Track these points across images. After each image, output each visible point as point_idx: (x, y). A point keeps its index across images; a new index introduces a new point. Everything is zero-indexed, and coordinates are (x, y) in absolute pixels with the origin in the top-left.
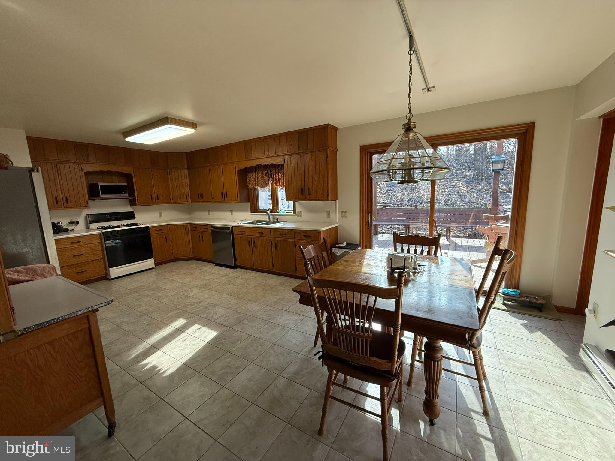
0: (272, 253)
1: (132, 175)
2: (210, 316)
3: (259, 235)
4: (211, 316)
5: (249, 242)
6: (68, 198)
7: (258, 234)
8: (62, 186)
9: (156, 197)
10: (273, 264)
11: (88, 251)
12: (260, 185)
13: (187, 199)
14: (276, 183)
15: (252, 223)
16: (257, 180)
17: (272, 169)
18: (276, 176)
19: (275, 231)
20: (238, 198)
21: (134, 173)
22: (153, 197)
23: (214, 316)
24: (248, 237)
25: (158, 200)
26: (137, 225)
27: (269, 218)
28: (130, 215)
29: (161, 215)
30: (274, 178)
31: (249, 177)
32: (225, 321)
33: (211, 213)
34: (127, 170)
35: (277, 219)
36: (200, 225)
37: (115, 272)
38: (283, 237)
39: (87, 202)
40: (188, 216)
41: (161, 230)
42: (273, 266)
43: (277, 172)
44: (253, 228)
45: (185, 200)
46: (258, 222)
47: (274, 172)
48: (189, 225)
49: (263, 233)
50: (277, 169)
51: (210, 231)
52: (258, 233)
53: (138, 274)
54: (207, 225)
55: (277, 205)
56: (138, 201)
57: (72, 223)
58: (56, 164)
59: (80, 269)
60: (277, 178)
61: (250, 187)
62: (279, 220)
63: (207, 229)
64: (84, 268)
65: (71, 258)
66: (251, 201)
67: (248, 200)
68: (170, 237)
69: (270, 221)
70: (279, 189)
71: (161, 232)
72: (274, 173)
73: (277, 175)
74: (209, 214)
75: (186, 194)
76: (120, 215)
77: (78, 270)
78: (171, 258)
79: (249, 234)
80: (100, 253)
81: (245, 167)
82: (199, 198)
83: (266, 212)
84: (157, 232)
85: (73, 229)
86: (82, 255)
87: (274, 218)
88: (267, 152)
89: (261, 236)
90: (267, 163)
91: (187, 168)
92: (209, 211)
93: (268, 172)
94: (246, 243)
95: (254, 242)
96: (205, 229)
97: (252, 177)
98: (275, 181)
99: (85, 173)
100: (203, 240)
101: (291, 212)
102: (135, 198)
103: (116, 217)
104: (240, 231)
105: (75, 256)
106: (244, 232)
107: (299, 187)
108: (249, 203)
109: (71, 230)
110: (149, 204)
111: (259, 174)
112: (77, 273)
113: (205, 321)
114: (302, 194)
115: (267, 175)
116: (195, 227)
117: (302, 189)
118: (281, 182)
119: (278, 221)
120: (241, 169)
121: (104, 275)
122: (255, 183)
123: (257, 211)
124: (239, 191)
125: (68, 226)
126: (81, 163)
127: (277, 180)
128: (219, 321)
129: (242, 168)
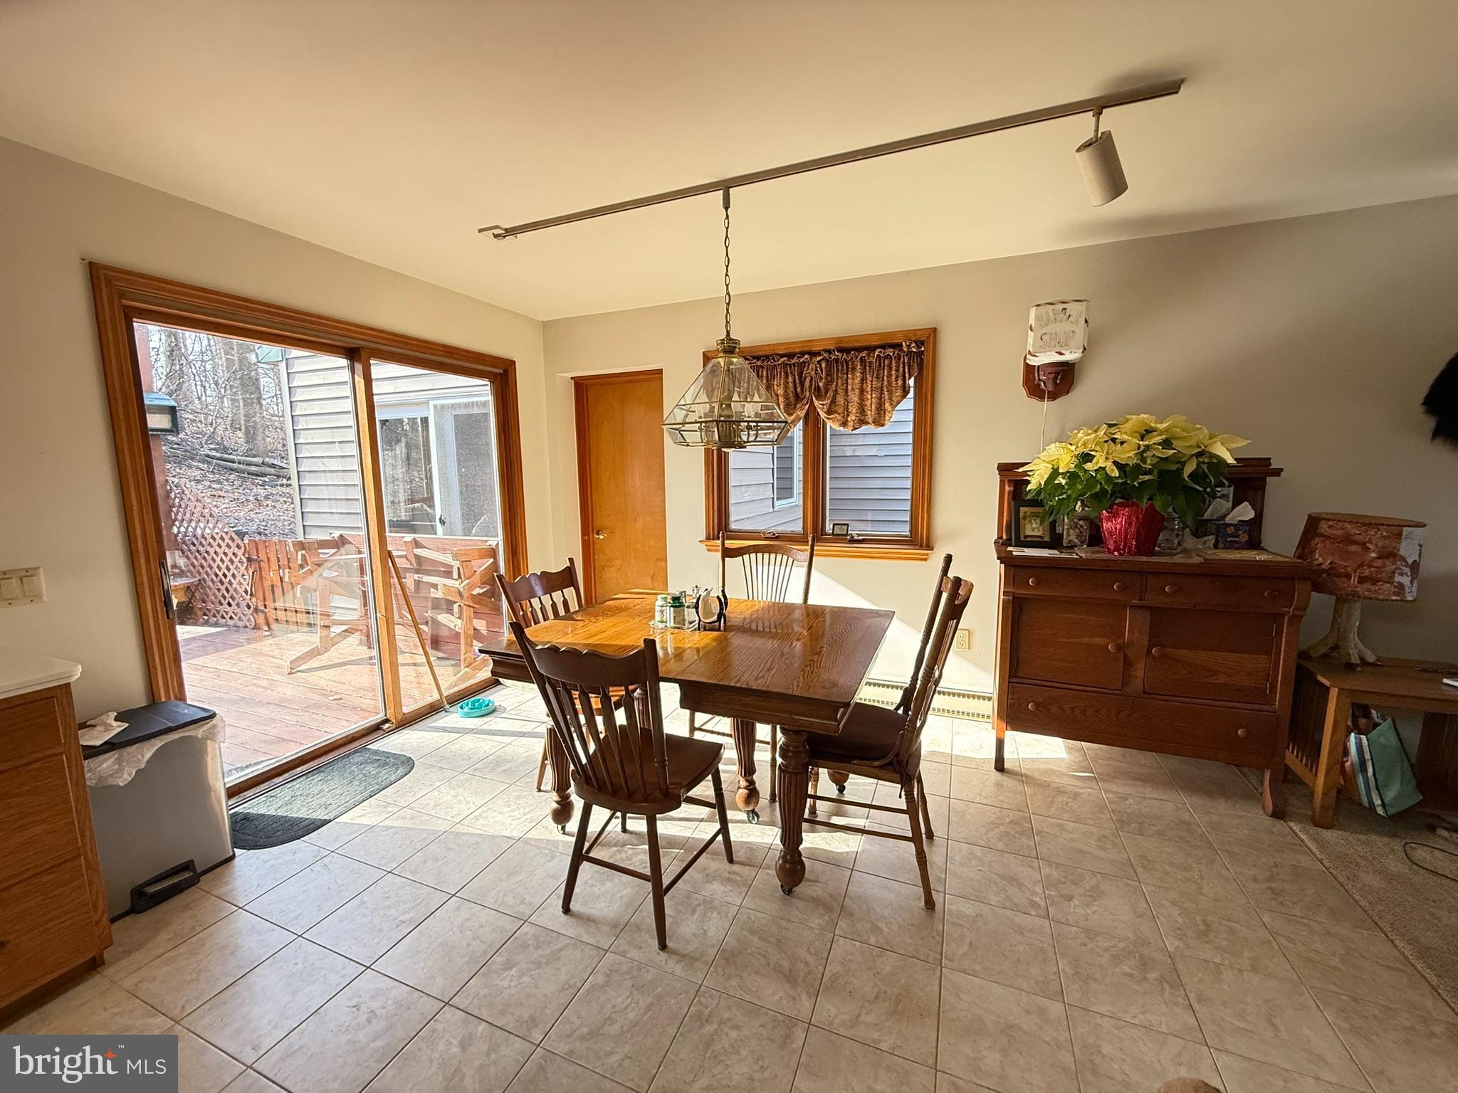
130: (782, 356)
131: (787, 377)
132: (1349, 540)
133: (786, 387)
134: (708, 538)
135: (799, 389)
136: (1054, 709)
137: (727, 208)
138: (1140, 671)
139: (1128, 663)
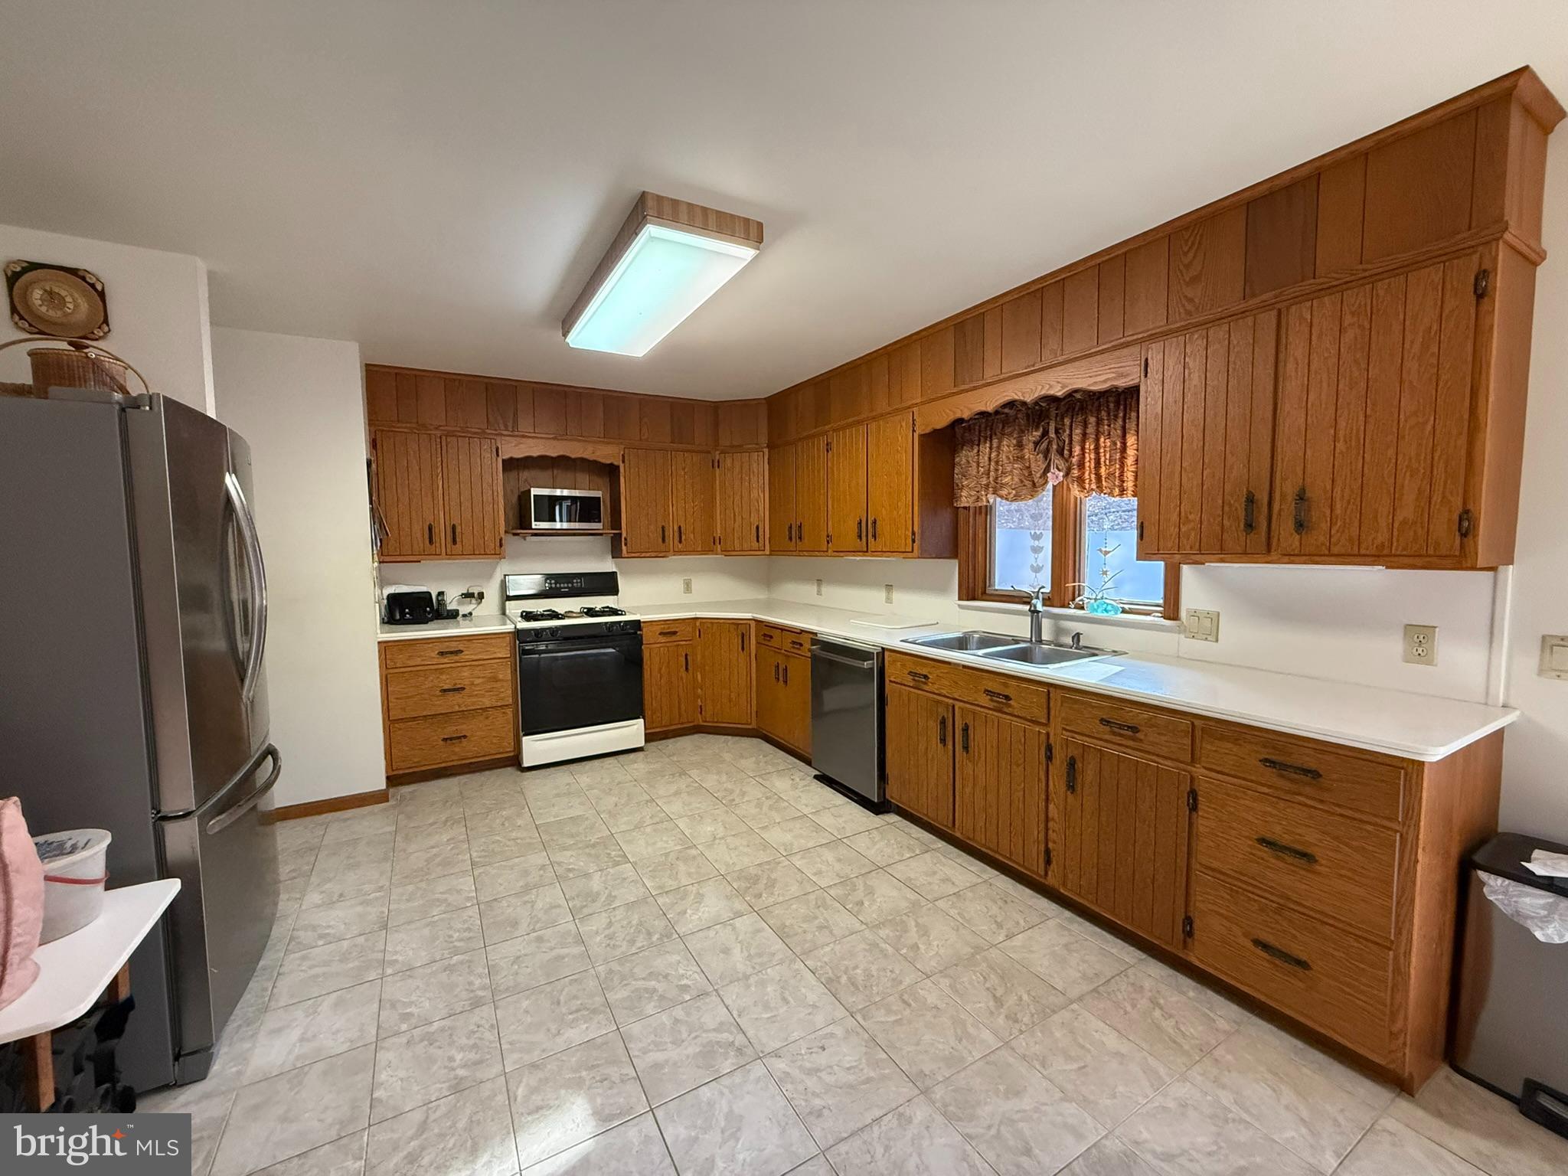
0: (1047, 800)
1: (618, 467)
3: (992, 705)
5: (943, 722)
6: (458, 530)
7: (984, 700)
8: (446, 498)
9: (677, 534)
10: (1048, 852)
11: (477, 681)
12: (1004, 492)
13: (758, 541)
14: (1080, 480)
15: (962, 643)
16: (997, 470)
17: (1067, 421)
18: (1083, 449)
19: (1076, 701)
20: (914, 541)
21: (623, 462)
22: (669, 533)
24: (938, 702)
25: (680, 542)
26: (614, 612)
27: (1037, 628)
28: (606, 584)
29: (688, 587)
30: (1074, 460)
31: (964, 460)
33: (824, 589)
34: (605, 453)
35: (1077, 637)
36: (782, 630)
37: (537, 748)
38: (1117, 739)
39: (501, 540)
40: (761, 595)
41: (675, 633)
42: (1048, 862)
43: (1091, 430)
44: (964, 667)
45: (755, 545)
46: (987, 641)
47: (1078, 431)
48: (753, 624)
49: (1007, 698)
50: (1092, 420)
51: (809, 654)
52: (987, 692)
53: (596, 762)
54: (802, 632)
55: (1077, 574)
56: (626, 545)
57: (468, 595)
58: (441, 438)
59: (455, 728)
60: (1090, 457)
61: (965, 499)
62: (1082, 643)
63: (801, 645)
64: (464, 728)
65: (433, 695)
66: (962, 553)
67: (952, 550)
68: (699, 657)
69: (1040, 641)
70: (1092, 504)
71: (674, 638)
72: (1076, 438)
73: (1090, 445)
74: (819, 593)
75: (757, 528)
76: (581, 582)
77: (450, 730)
78: (696, 723)
79: (944, 692)
80: (505, 689)
81: (952, 417)
82: (790, 539)
83: (1028, 603)
84: (662, 639)
85: (471, 614)
86: (463, 689)
87: (1059, 631)
88: (1053, 343)
89: (1000, 711)
90: (1051, 392)
91: (768, 447)
92: (819, 582)
93: (1045, 433)
94: (931, 723)
95: (966, 729)
96: (794, 643)
97: (973, 461)
98: (1075, 472)
99: (503, 460)
100: (786, 682)
101: (1148, 614)
102: (621, 534)
103: (570, 585)
104: (910, 673)
105: (445, 691)
106: (926, 677)
107: (1228, 487)
108: (955, 563)
109: (464, 616)
110: (653, 554)
111: (1008, 446)
112: (445, 740)
114: (1250, 526)
115: (1044, 445)
116: (768, 631)
117: (1251, 500)
118: (1110, 475)
119: (1080, 648)
120: (935, 431)
121: (512, 754)
122: (987, 486)
123: (984, 593)
124: (921, 515)
125: (459, 603)
126: (496, 435)
127: (1090, 464)
129: (938, 427)
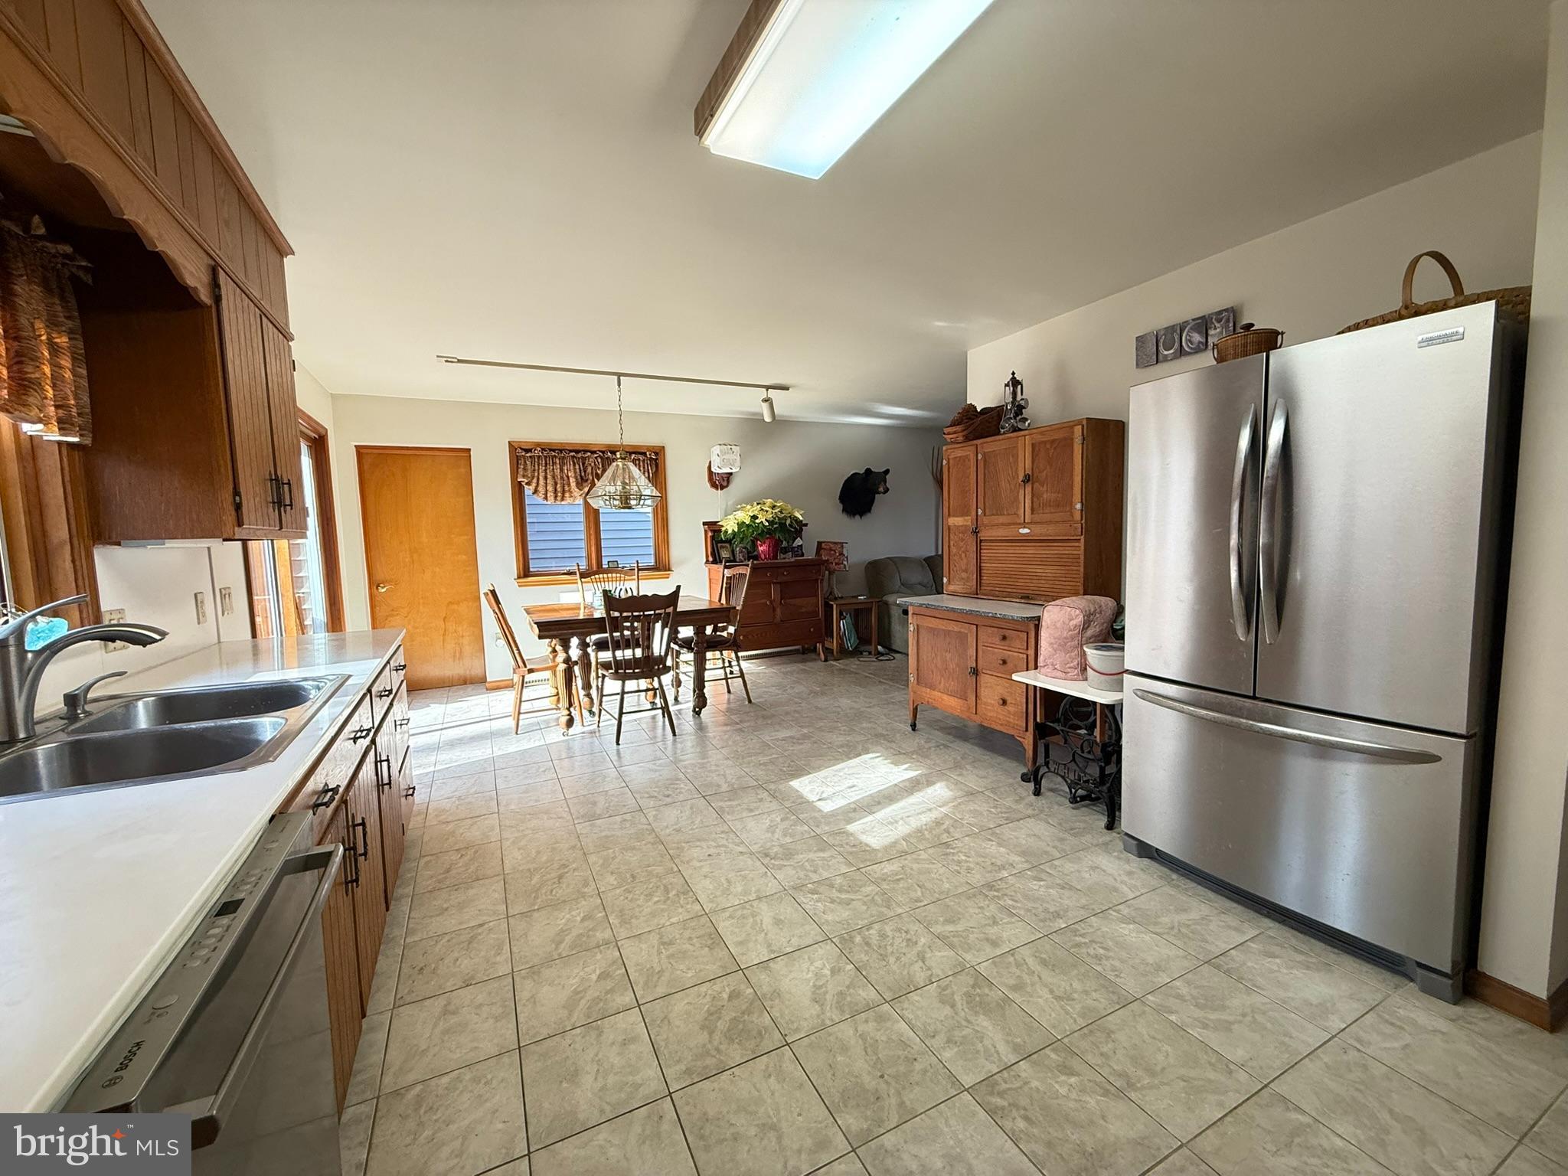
2: (786, 824)
4: (787, 822)
23: (778, 819)
32: (761, 800)
113: (802, 813)
128: (774, 805)
130: (571, 451)
131: (574, 465)
132: (831, 550)
133: (575, 472)
134: (519, 578)
135: (583, 474)
136: (750, 637)
137: (619, 386)
138: (778, 611)
139: (774, 610)
